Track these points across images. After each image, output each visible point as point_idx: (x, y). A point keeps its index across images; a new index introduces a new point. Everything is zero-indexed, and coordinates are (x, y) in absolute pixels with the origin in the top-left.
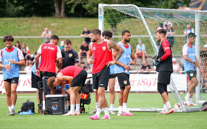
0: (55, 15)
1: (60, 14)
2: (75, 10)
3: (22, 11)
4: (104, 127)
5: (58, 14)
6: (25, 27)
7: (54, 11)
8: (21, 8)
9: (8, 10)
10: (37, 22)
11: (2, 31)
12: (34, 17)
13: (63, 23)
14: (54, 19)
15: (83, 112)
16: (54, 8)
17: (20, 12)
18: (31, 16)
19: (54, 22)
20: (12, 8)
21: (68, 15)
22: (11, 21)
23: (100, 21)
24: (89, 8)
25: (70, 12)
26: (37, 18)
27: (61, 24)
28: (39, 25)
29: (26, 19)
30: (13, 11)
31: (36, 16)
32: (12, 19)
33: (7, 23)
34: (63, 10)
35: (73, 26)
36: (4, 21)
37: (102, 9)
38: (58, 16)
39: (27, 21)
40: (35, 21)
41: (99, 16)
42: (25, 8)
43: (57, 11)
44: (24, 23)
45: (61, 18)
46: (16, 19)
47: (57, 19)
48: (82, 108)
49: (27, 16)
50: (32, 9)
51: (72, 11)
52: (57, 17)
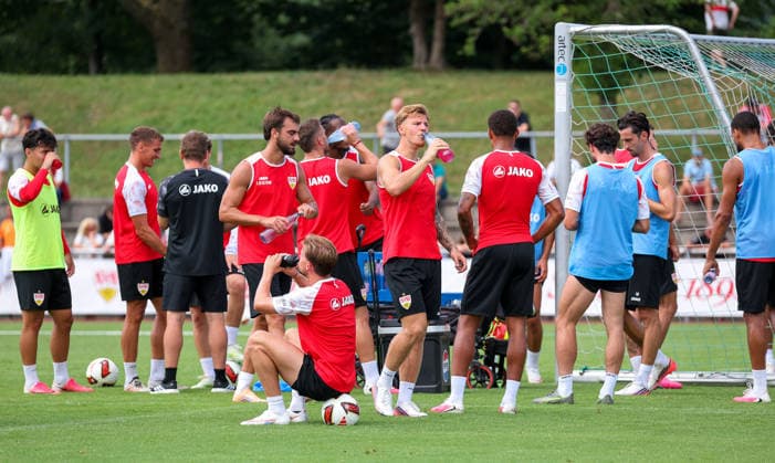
0: (410, 64)
1: (428, 60)
2: (478, 44)
3: (303, 49)
4: (571, 435)
5: (424, 57)
6: (313, 101)
7: (410, 50)
8: (300, 39)
9: (258, 43)
10: (352, 87)
11: (240, 116)
12: (343, 70)
13: (438, 87)
14: (411, 75)
15: (500, 385)
16: (409, 38)
17: (296, 54)
18: (333, 66)
19: (410, 86)
20: (270, 41)
21: (456, 62)
22: (267, 82)
23: (560, 80)
24: (525, 39)
25: (460, 53)
26: (352, 72)
27: (433, 93)
28: (360, 97)
29: (318, 75)
30: (275, 48)
31: (349, 66)
32: (271, 76)
33: (254, 91)
34: (437, 46)
35: (470, 100)
36: (246, 84)
37: (567, 42)
38: (423, 66)
39: (318, 83)
40: (346, 82)
41: (557, 64)
42: (314, 40)
43: (419, 48)
44: (312, 89)
45: (431, 71)
46: (284, 76)
47: (418, 76)
48: (497, 370)
49: (320, 66)
50: (339, 42)
51: (469, 49)
52: (418, 70)
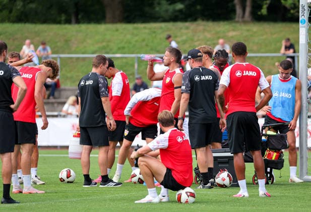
0: (235, 18)
1: (243, 16)
2: (268, 9)
3: (180, 11)
4: (303, 209)
5: (241, 16)
6: (184, 38)
7: (234, 11)
8: (179, 6)
9: (157, 9)
10: (204, 30)
11: (147, 45)
12: (200, 22)
13: (248, 30)
14: (234, 24)
15: (270, 183)
16: (234, 6)
17: (177, 14)
18: (195, 20)
19: (233, 30)
20: (164, 8)
21: (257, 18)
22: (161, 28)
23: (301, 27)
24: (293, 6)
25: (259, 13)
26: (204, 23)
27: (245, 33)
28: (208, 35)
29: (187, 24)
30: (167, 11)
31: (203, 20)
32: (163, 25)
33: (155, 32)
34: (248, 10)
35: (264, 37)
36: (150, 29)
38: (240, 20)
39: (187, 28)
40: (201, 28)
41: (300, 19)
42: (186, 7)
43: (239, 10)
44: (184, 31)
45: (245, 22)
46: (170, 25)
47: (238, 25)
48: (269, 175)
49: (189, 19)
50: (198, 7)
51: (264, 11)
52: (238, 22)
